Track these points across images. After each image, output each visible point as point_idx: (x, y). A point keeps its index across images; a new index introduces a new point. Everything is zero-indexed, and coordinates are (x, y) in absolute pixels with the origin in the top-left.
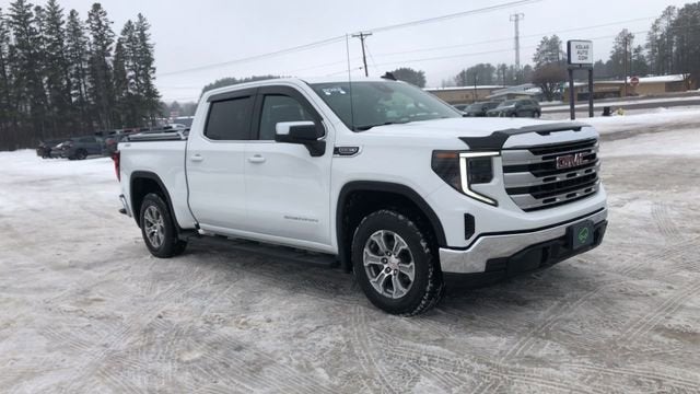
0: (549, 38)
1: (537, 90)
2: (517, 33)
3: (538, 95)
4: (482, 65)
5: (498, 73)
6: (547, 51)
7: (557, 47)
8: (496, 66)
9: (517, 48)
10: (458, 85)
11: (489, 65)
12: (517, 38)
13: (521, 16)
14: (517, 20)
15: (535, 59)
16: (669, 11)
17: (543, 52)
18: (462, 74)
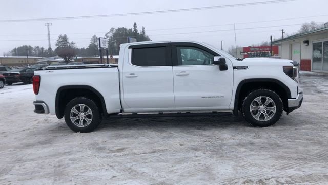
0: (63, 36)
1: (62, 59)
2: (49, 32)
3: (62, 62)
4: (26, 46)
5: (35, 51)
6: (62, 41)
7: (66, 40)
8: (34, 47)
9: (49, 39)
10: (13, 55)
11: (30, 46)
12: (49, 34)
13: (50, 24)
14: (48, 26)
15: (57, 45)
16: (112, 30)
17: (60, 42)
18: (15, 50)
